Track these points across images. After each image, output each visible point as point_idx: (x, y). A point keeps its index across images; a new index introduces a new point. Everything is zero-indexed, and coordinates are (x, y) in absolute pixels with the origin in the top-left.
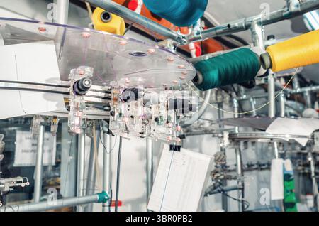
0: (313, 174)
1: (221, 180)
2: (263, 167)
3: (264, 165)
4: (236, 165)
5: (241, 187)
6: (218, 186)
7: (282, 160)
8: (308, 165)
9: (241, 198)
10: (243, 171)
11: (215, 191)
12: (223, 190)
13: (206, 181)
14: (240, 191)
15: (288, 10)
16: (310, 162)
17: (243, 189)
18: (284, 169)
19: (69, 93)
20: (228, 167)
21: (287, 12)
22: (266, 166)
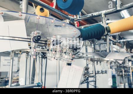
0: (124, 75)
1: (87, 77)
2: (104, 72)
3: (104, 71)
4: (93, 71)
5: (95, 80)
6: (86, 80)
7: (111, 70)
8: (122, 72)
9: (95, 85)
10: (96, 74)
11: (85, 82)
12: (88, 82)
13: (82, 78)
14: (95, 82)
15: (116, 9)
16: (122, 70)
17: (95, 81)
18: (112, 73)
19: (30, 42)
20: (89, 72)
21: (116, 10)
22: (105, 72)
